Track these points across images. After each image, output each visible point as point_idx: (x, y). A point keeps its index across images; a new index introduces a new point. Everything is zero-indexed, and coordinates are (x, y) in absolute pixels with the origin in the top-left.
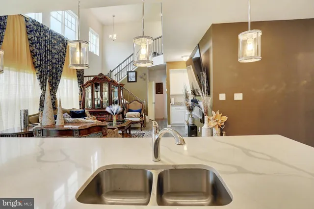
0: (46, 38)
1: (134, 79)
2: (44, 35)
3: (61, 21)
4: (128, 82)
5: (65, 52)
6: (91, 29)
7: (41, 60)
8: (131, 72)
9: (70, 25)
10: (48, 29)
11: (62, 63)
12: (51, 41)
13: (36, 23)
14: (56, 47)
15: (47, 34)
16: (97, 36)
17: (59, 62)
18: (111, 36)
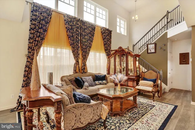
0: (78, 26)
1: (153, 51)
2: (76, 23)
3: (94, 14)
4: (148, 53)
5: (94, 34)
6: (118, 16)
7: (73, 40)
8: (151, 44)
9: (101, 16)
10: (80, 19)
11: (91, 41)
12: (82, 27)
13: (70, 17)
14: (86, 31)
15: (78, 23)
16: (125, 21)
17: (88, 41)
18: (133, 18)
